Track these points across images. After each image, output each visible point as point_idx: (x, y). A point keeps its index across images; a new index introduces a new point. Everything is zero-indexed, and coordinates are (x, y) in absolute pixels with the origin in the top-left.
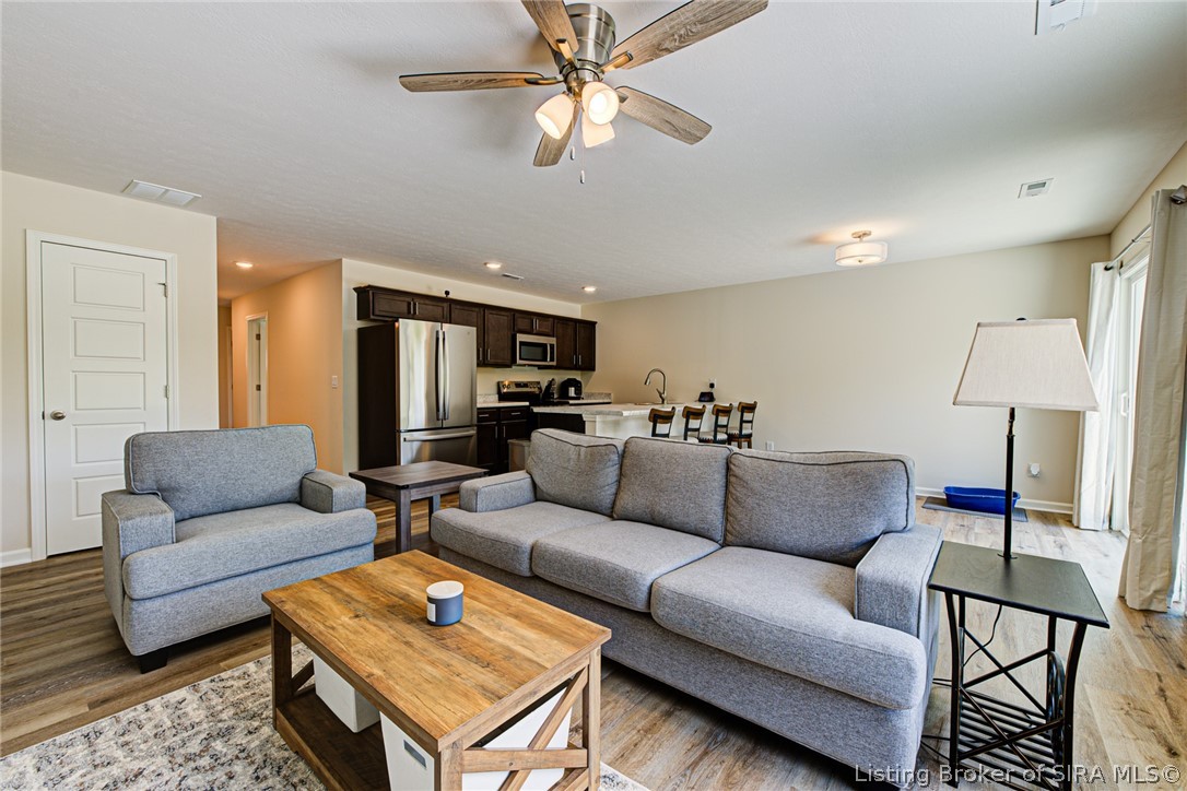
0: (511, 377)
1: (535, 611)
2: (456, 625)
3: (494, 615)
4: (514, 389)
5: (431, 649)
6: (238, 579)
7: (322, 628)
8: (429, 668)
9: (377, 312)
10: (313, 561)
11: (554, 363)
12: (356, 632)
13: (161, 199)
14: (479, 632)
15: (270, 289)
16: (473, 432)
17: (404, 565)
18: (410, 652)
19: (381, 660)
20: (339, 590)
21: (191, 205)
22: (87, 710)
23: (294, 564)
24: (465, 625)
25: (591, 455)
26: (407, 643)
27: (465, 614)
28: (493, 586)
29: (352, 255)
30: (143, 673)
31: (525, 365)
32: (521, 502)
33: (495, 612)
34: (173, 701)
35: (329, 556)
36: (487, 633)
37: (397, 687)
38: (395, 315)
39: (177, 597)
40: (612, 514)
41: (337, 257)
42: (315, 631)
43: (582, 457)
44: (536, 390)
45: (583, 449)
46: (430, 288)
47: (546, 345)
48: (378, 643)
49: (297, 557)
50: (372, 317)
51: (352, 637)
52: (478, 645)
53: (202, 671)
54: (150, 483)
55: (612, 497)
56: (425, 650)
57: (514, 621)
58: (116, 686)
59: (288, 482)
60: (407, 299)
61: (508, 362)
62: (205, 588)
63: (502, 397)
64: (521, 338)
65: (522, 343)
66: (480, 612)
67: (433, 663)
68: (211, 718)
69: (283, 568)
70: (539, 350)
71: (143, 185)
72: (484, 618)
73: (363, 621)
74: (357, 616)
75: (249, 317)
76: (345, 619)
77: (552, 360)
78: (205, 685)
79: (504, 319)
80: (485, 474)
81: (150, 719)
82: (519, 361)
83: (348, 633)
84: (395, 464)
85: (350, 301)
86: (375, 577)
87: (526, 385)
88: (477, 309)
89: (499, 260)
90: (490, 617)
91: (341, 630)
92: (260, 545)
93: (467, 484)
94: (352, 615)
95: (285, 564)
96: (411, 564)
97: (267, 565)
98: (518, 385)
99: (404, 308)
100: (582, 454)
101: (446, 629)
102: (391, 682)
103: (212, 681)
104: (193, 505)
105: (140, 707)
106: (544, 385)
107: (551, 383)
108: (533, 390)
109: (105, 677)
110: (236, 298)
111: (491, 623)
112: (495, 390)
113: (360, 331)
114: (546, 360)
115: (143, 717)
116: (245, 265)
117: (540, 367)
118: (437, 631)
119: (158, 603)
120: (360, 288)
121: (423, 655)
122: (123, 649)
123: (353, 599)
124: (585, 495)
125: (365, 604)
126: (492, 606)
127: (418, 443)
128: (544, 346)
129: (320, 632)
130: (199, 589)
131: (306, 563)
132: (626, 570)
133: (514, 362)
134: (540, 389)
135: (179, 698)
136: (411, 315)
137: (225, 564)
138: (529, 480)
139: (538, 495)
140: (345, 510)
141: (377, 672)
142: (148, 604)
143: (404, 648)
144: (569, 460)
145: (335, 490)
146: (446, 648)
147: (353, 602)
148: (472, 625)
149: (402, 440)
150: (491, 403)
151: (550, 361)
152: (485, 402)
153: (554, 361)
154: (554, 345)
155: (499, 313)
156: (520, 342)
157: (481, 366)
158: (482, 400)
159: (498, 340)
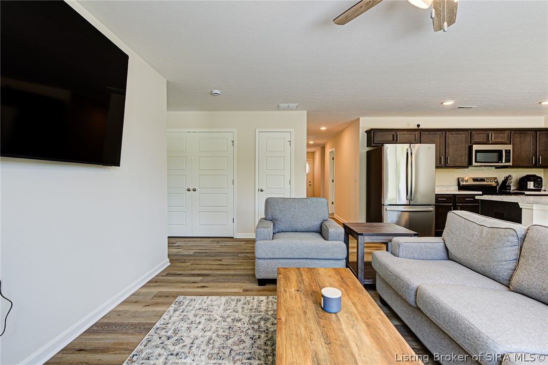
0: (469, 175)
1: (383, 328)
2: (333, 315)
3: (357, 319)
4: (471, 183)
5: (312, 321)
6: (288, 260)
7: (282, 289)
8: (303, 329)
9: (375, 142)
10: (317, 261)
11: (511, 164)
12: (291, 297)
13: (288, 109)
14: (340, 324)
15: (335, 136)
16: (432, 209)
17: (336, 274)
18: (302, 317)
19: (289, 314)
20: (302, 276)
21: (297, 109)
22: (242, 291)
23: (309, 260)
24: (337, 317)
25: (492, 234)
26: (305, 313)
27: (342, 311)
28: (371, 302)
29: (364, 115)
30: (259, 285)
31: (481, 166)
32: (435, 257)
33: (359, 317)
34: (261, 299)
35: (323, 260)
36: (344, 326)
37: (284, 330)
38: (382, 142)
39: (268, 261)
40: (507, 284)
41: (357, 118)
42: (279, 290)
43: (484, 235)
44: (494, 184)
45: (485, 229)
46: (408, 124)
47: (501, 151)
48: (295, 307)
49: (310, 257)
50: (373, 145)
51: (288, 299)
52: (334, 331)
53: (273, 293)
54: (270, 217)
55: (510, 272)
56: (309, 320)
57: (364, 326)
58: (252, 287)
59: (316, 223)
60: (393, 133)
61: (466, 165)
62: (277, 260)
63: (461, 188)
64: (475, 147)
65: (477, 151)
66: (351, 314)
67: (306, 328)
68: (265, 312)
69: (304, 260)
70: (496, 155)
71: (282, 105)
72: (350, 318)
73: (298, 294)
74: (298, 290)
75: (331, 150)
76: (293, 290)
77: (508, 160)
78: (271, 298)
79: (463, 136)
80: (415, 235)
81: (252, 303)
82: (474, 164)
83: (289, 296)
84: (381, 222)
85: (363, 137)
86: (320, 275)
87: (482, 180)
88: (439, 133)
89: (452, 99)
90: (354, 318)
91: (288, 294)
92: (295, 249)
93: (395, 239)
94: (297, 289)
95: (304, 259)
96: (340, 275)
97: (297, 257)
98: (475, 180)
99: (391, 138)
100: (484, 232)
101: (328, 314)
102: (284, 327)
103: (273, 298)
104: (281, 226)
105: (252, 297)
106: (501, 180)
107: (507, 179)
108: (490, 183)
109: (251, 283)
110: (326, 143)
111: (351, 322)
112: (456, 183)
113: (368, 152)
114: (502, 162)
115: (251, 301)
116: (323, 128)
117: (497, 167)
118: (321, 313)
119: (263, 261)
120: (368, 131)
121: (306, 321)
122: (254, 275)
123: (303, 282)
124: (484, 264)
125: (305, 286)
126: (360, 313)
127: (399, 212)
128: (500, 152)
129: (280, 291)
130: (275, 260)
131: (313, 261)
132: (480, 332)
133: (470, 163)
134: (497, 182)
135: (262, 299)
136: (394, 141)
137: (283, 252)
138: (442, 244)
139: (449, 256)
140: (334, 240)
141: (283, 319)
142: (260, 260)
143: (302, 313)
144: (473, 235)
145: (330, 230)
146: (318, 323)
147: (302, 284)
148: (340, 318)
149: (385, 209)
150: (451, 191)
151: (505, 162)
152: (447, 191)
153: (510, 162)
154: (510, 150)
155: (457, 133)
156: (476, 150)
157: (443, 168)
158: (444, 189)
159: (457, 150)
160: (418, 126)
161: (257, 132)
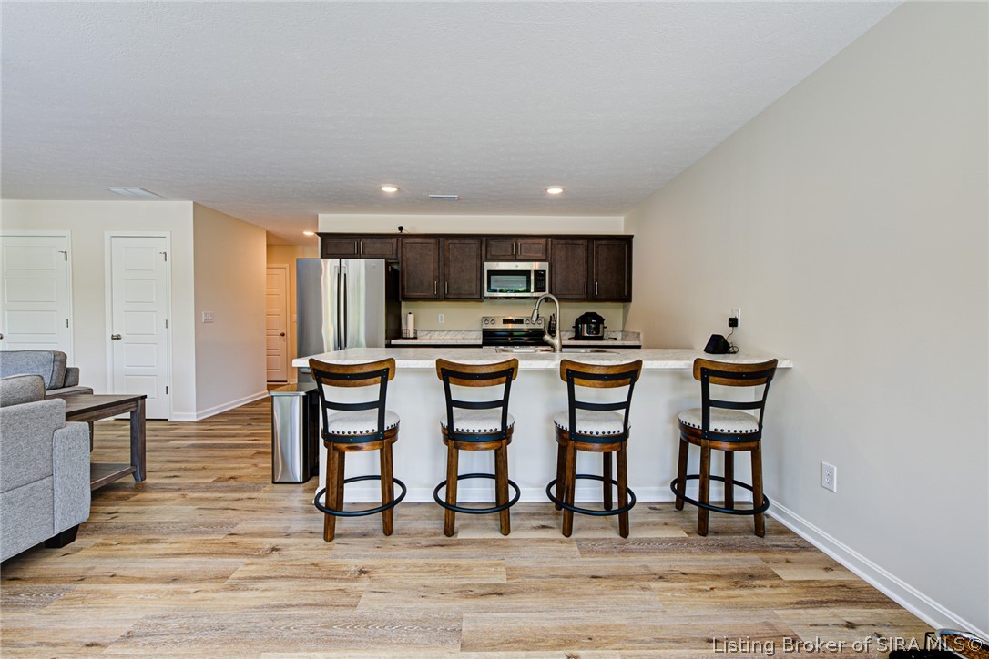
4: (501, 326)
47: (528, 273)
61: (477, 295)
64: (490, 266)
65: (492, 273)
77: (540, 288)
79: (471, 247)
82: (488, 294)
87: (519, 321)
98: (506, 321)
99: (350, 249)
112: (478, 326)
116: (309, 234)
136: (358, 255)
150: (471, 339)
151: (535, 291)
152: (463, 339)
153: (545, 291)
154: (545, 271)
155: (462, 242)
156: (488, 271)
157: (442, 300)
158: (459, 336)
159: (462, 271)
160: (401, 228)
161: (107, 235)
